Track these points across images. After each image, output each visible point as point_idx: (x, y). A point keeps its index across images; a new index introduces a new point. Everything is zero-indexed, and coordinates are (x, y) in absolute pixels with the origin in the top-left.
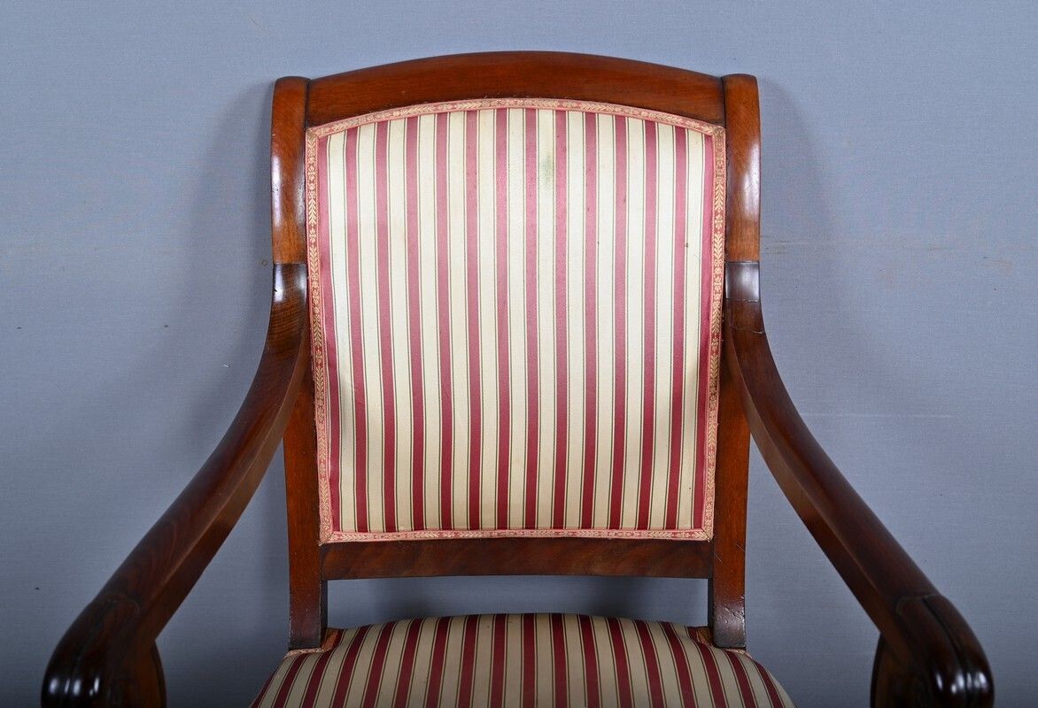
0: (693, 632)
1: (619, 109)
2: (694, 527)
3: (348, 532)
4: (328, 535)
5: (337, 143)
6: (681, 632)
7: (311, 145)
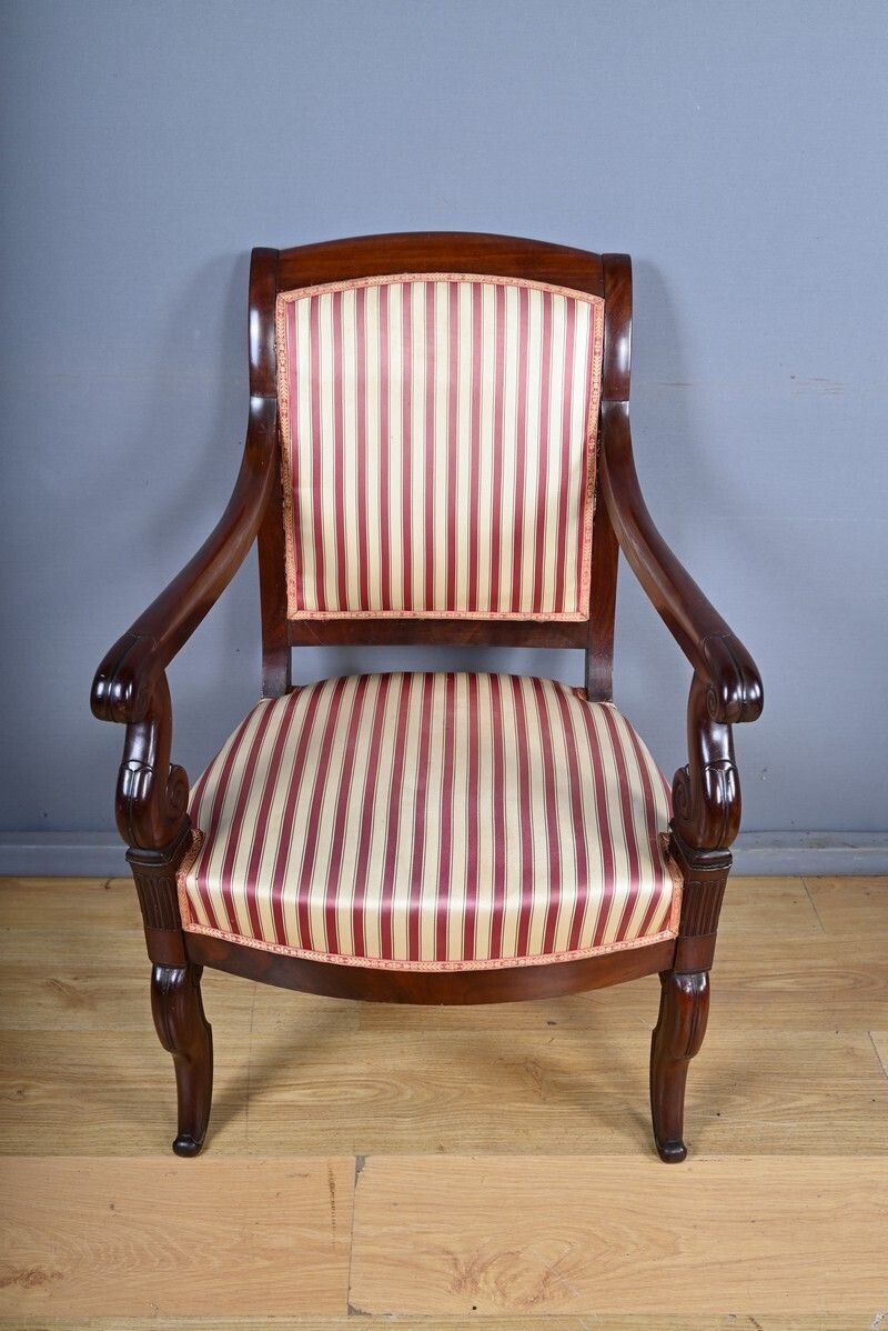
0: (575, 691)
1: (522, 282)
2: (576, 608)
3: (310, 611)
4: (294, 614)
5: (303, 307)
6: (566, 690)
7: (280, 308)
